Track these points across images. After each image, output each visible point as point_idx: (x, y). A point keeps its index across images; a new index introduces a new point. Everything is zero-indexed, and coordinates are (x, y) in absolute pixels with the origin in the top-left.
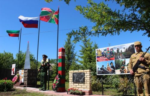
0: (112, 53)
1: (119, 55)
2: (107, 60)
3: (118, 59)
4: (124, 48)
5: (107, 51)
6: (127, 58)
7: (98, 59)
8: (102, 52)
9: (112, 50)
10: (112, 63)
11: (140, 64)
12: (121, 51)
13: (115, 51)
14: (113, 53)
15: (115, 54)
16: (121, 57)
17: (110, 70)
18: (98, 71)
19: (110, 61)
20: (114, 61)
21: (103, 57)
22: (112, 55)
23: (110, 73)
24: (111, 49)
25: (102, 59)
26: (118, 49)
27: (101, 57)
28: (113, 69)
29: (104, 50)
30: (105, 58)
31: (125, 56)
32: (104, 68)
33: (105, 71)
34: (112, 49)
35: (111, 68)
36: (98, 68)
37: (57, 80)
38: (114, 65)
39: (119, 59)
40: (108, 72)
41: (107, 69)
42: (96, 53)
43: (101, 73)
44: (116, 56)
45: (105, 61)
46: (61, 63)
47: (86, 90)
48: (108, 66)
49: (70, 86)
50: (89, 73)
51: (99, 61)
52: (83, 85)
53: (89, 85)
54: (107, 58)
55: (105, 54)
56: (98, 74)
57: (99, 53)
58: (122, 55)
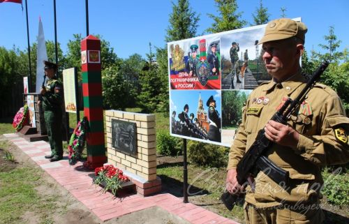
0: (213, 61)
1: (238, 73)
2: (200, 88)
3: (233, 87)
4: (257, 42)
5: (198, 50)
7: (174, 80)
8: (186, 55)
9: (213, 50)
10: (211, 100)
11: (270, 156)
12: (246, 57)
13: (225, 53)
14: (217, 60)
15: (226, 65)
16: (242, 80)
17: (205, 126)
18: (173, 124)
19: (205, 94)
20: (219, 91)
21: (186, 74)
22: (214, 70)
23: (206, 138)
24: (212, 45)
25: (185, 80)
26: (234, 44)
27: (181, 74)
28: (214, 124)
29: (191, 48)
30: (193, 80)
31: (258, 77)
32: (189, 114)
33: (191, 126)
34: (215, 45)
35: (209, 120)
36: (174, 113)
37: (76, 137)
38: (219, 109)
39: (236, 89)
40: (199, 132)
41: (197, 120)
42: (169, 56)
43: (181, 130)
44: (228, 74)
45: (192, 88)
46: (87, 84)
47: (138, 180)
48: (202, 111)
49: (109, 156)
50: (145, 125)
51: (176, 86)
52: (133, 160)
53: (147, 166)
54: (197, 80)
55: (192, 63)
56: (173, 132)
57: (177, 58)
58: (246, 72)
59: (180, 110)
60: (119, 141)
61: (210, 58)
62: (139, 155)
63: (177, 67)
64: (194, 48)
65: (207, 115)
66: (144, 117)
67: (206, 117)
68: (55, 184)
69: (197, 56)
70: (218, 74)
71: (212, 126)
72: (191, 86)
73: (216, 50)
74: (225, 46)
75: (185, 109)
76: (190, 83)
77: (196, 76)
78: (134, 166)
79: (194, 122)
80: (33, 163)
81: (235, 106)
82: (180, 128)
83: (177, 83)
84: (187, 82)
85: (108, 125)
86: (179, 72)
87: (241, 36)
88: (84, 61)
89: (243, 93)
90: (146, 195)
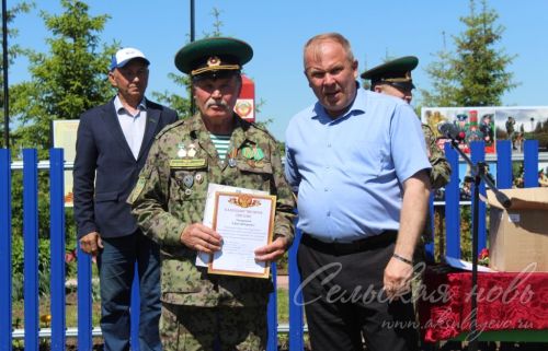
0: (486, 130)
1: (514, 142)
4: (532, 119)
5: (468, 120)
8: (451, 122)
9: (487, 121)
14: (491, 131)
15: (500, 134)
22: (487, 138)
24: (485, 117)
26: (509, 118)
61: (483, 128)
64: (462, 117)
69: (467, 125)
74: (500, 119)
87: (516, 112)
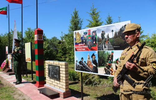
0: (94, 39)
1: (105, 44)
2: (88, 50)
3: (103, 50)
5: (87, 34)
6: (116, 49)
7: (77, 47)
8: (82, 36)
9: (94, 34)
10: (93, 55)
12: (108, 37)
13: (99, 35)
14: (96, 38)
15: (99, 40)
16: (107, 46)
17: (91, 66)
18: (76, 66)
19: (91, 52)
20: (97, 52)
21: (82, 44)
22: (94, 42)
23: (91, 72)
24: (93, 32)
25: (81, 47)
26: (103, 31)
27: (80, 45)
28: (95, 65)
29: (84, 33)
30: (85, 47)
31: (113, 45)
32: (83, 62)
33: (85, 67)
34: (95, 32)
35: (92, 64)
36: (77, 61)
38: (97, 59)
39: (104, 50)
40: (88, 69)
41: (87, 64)
42: (74, 37)
43: (80, 69)
44: (100, 44)
45: (85, 50)
46: (37, 49)
47: (60, 91)
48: (89, 60)
49: (47, 81)
50: (64, 67)
51: (78, 50)
52: (58, 82)
53: (65, 85)
54: (87, 47)
55: (85, 39)
56: (76, 70)
57: (78, 38)
58: (108, 43)
59: (79, 60)
60: (52, 74)
61: (93, 38)
62: (61, 80)
63: (78, 41)
64: (85, 33)
65: (92, 62)
66: (63, 63)
67: (91, 62)
68: (22, 94)
69: (87, 37)
70: (96, 44)
71: (94, 66)
72: (85, 49)
73: (95, 34)
74: (99, 32)
75: (81, 59)
76: (84, 48)
77: (87, 45)
78: (59, 85)
79: (86, 65)
80: (11, 85)
81: (104, 58)
82: (79, 68)
83: (78, 48)
84: (82, 48)
85: (46, 67)
86: (79, 43)
87: (105, 28)
88: (36, 39)
89: (107, 52)
90: (64, 98)
